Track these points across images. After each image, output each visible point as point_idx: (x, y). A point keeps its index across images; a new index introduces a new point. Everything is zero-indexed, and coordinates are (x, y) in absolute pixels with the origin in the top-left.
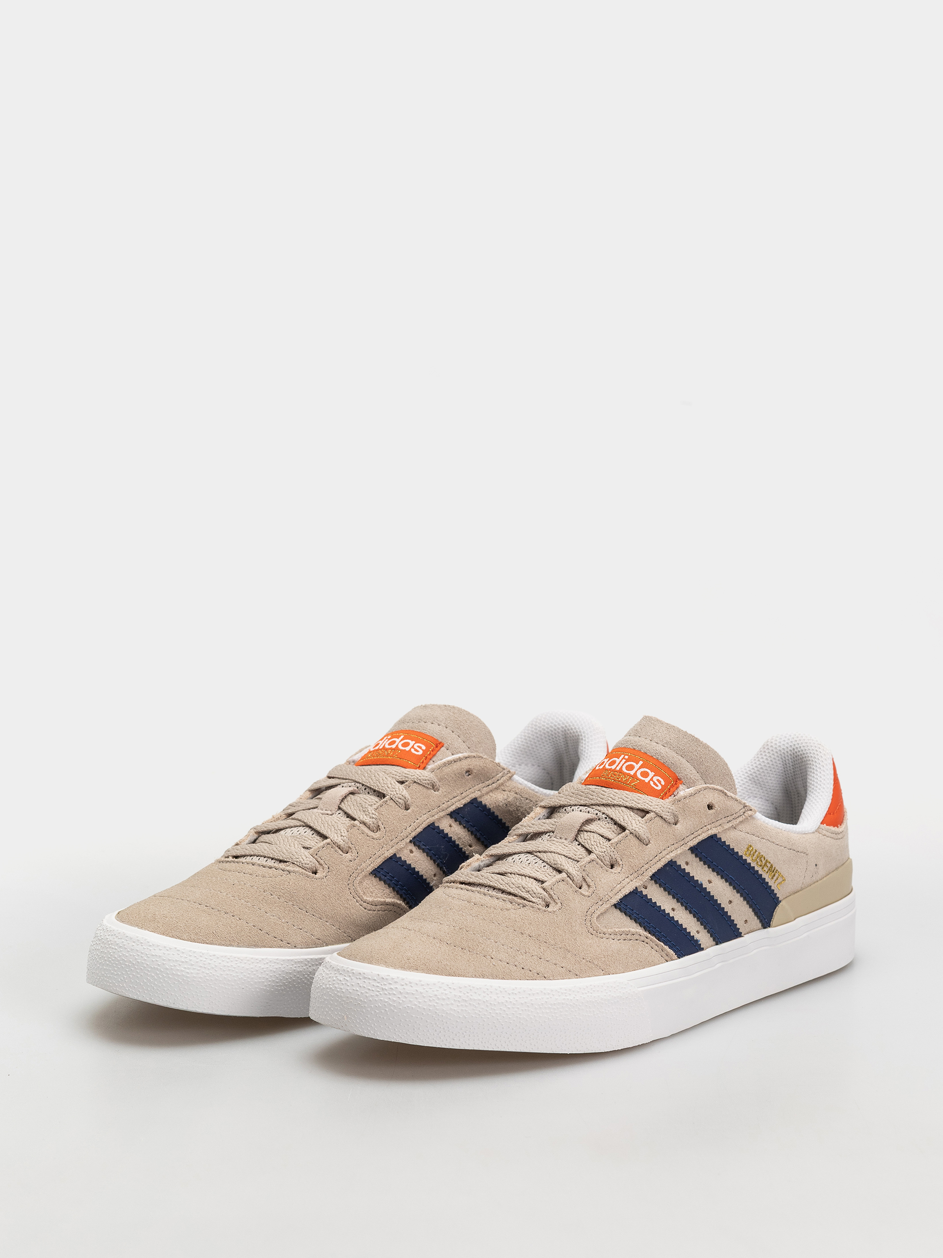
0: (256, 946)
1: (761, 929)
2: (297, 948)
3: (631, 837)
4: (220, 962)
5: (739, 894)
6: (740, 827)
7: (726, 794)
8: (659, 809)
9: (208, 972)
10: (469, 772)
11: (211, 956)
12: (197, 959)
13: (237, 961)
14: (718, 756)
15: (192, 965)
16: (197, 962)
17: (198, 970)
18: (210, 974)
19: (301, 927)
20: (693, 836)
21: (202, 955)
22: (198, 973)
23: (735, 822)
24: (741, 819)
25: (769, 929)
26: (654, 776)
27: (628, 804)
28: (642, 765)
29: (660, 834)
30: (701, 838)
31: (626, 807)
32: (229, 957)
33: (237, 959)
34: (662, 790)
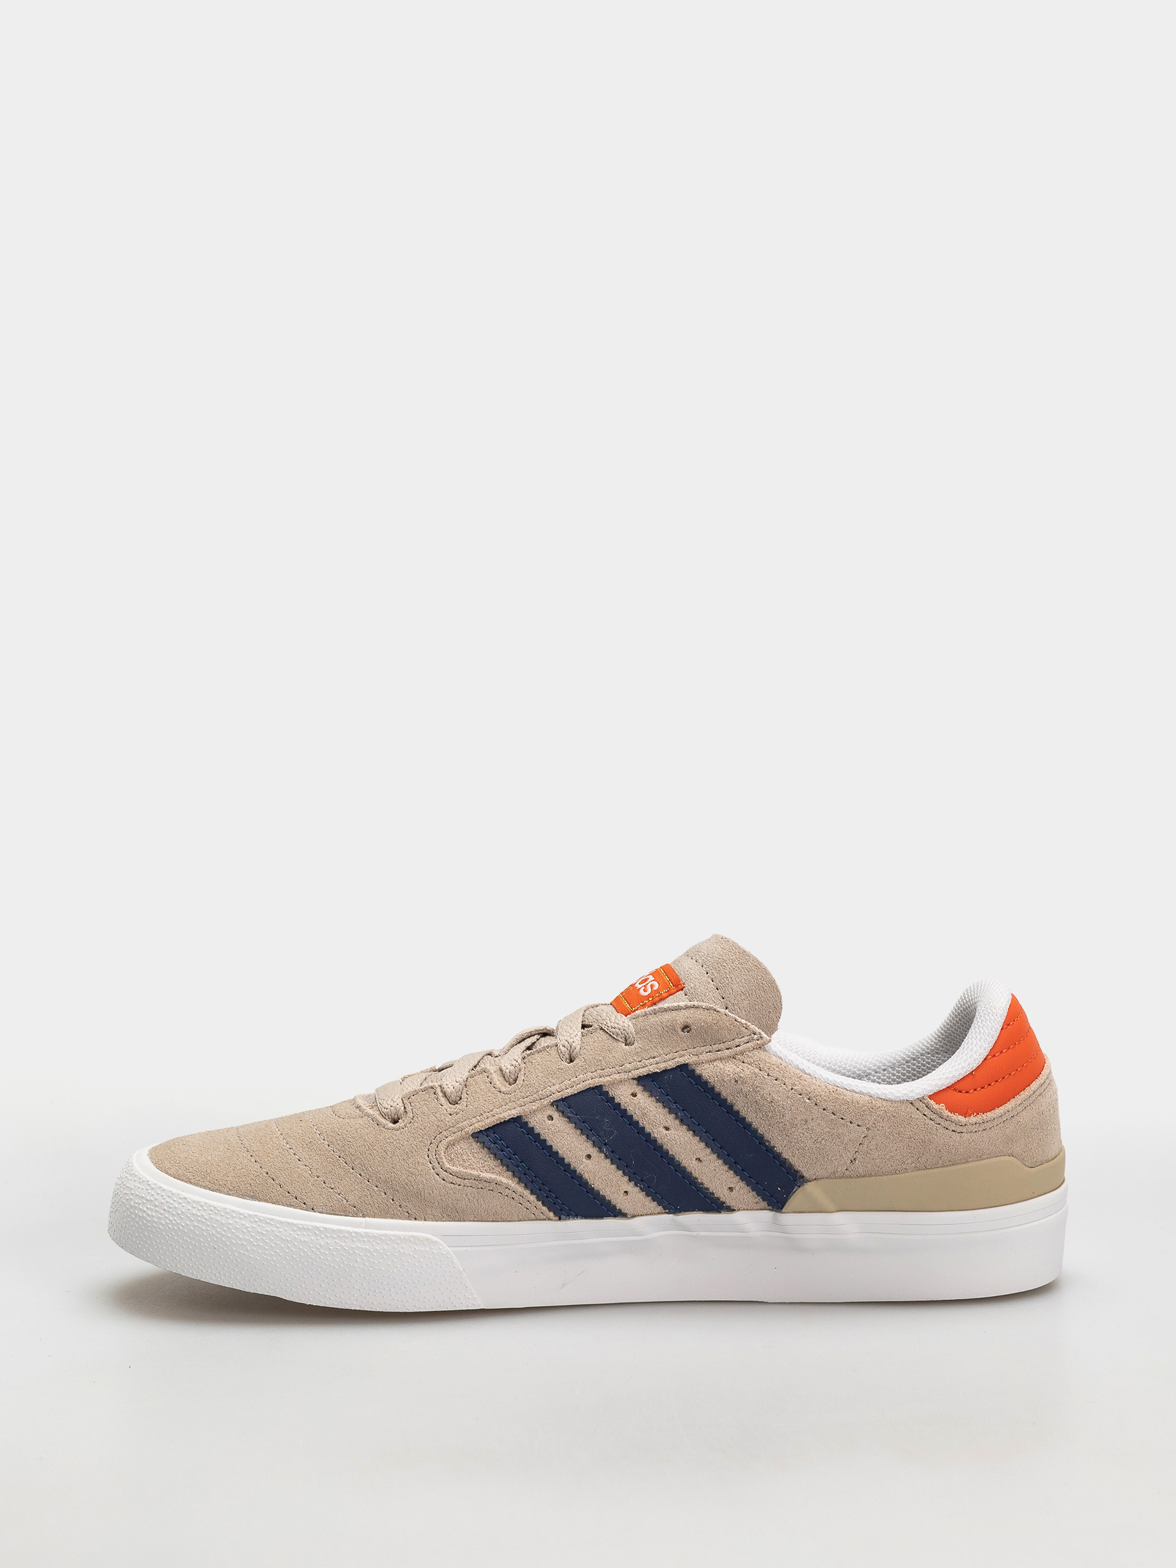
0: (254, 1198)
2: (315, 1212)
4: (190, 1208)
9: (171, 1219)
10: (686, 1028)
11: (181, 1198)
12: (164, 1199)
13: (211, 1211)
15: (156, 1206)
16: (162, 1203)
17: (161, 1214)
18: (174, 1221)
19: (333, 1187)
21: (170, 1195)
22: (159, 1218)
32: (203, 1204)
33: (212, 1208)
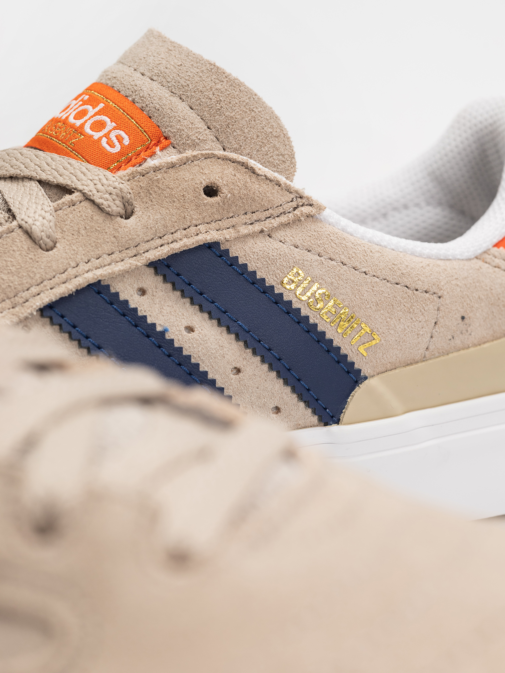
1: (314, 426)
3: (19, 235)
5: (258, 358)
6: (280, 234)
7: (254, 172)
8: (92, 187)
14: (259, 101)
20: (159, 242)
23: (267, 225)
24: (283, 219)
25: (334, 428)
26: (115, 128)
27: (44, 177)
28: (100, 111)
29: (83, 232)
30: (177, 247)
31: (40, 182)
34: (120, 154)
